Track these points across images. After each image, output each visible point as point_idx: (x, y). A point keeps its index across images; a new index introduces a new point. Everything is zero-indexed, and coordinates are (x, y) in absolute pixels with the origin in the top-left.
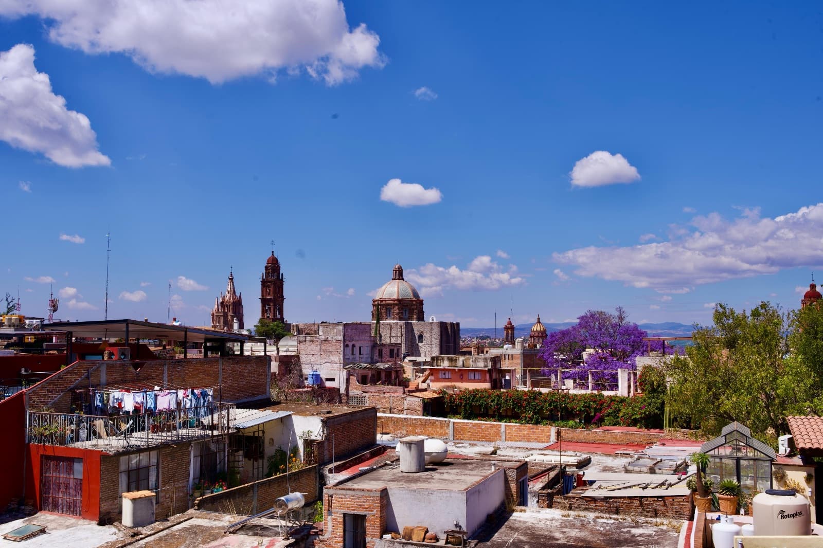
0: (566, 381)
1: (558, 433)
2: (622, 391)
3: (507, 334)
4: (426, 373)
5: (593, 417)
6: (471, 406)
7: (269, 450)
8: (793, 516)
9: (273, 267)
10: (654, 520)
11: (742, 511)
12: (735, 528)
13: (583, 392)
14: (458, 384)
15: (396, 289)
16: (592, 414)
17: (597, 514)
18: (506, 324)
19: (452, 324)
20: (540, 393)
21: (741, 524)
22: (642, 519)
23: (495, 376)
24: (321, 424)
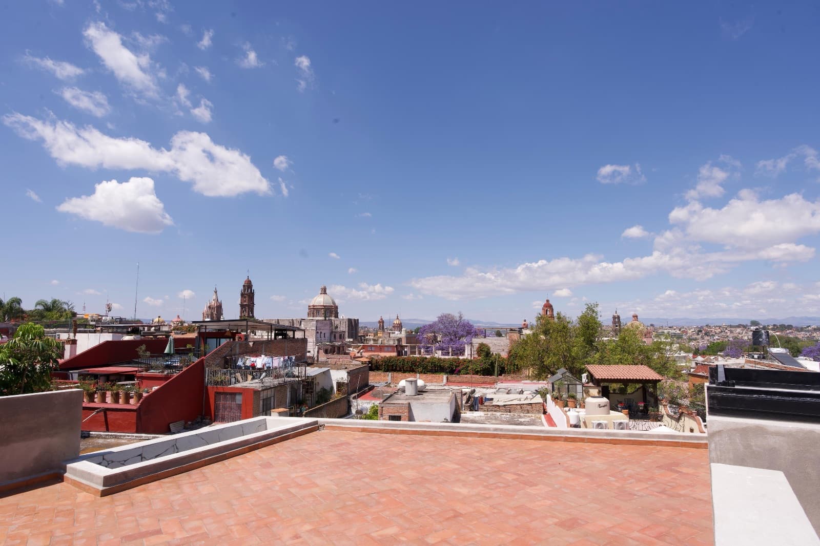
0: (437, 352)
1: (447, 378)
2: (467, 355)
3: (380, 325)
4: (360, 348)
5: (455, 370)
6: (388, 365)
7: (318, 389)
8: (604, 406)
9: (248, 286)
10: (528, 415)
11: (578, 407)
12: (577, 414)
13: (447, 357)
14: (379, 353)
15: (322, 300)
16: (454, 369)
17: (500, 413)
18: (379, 320)
19: (355, 320)
20: (426, 358)
21: (578, 412)
22: (522, 415)
23: (399, 349)
24: (346, 374)
